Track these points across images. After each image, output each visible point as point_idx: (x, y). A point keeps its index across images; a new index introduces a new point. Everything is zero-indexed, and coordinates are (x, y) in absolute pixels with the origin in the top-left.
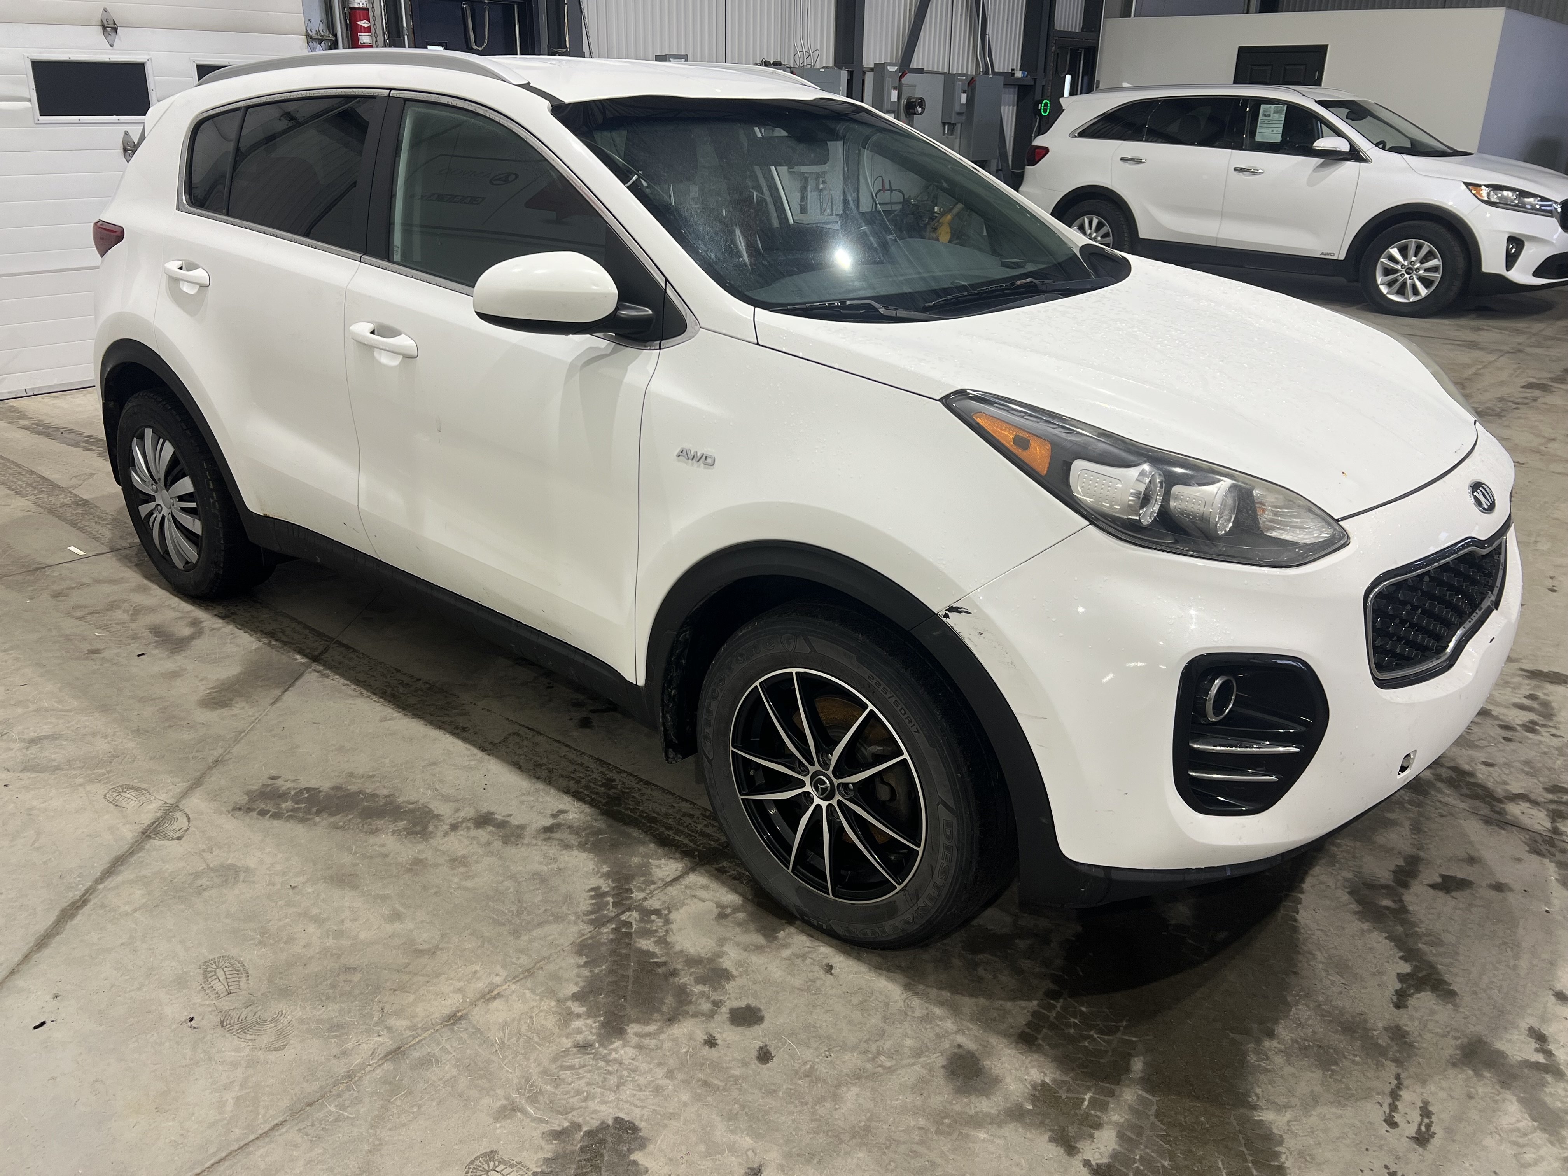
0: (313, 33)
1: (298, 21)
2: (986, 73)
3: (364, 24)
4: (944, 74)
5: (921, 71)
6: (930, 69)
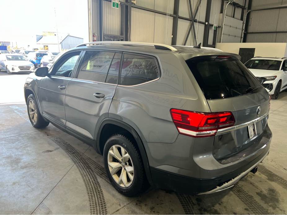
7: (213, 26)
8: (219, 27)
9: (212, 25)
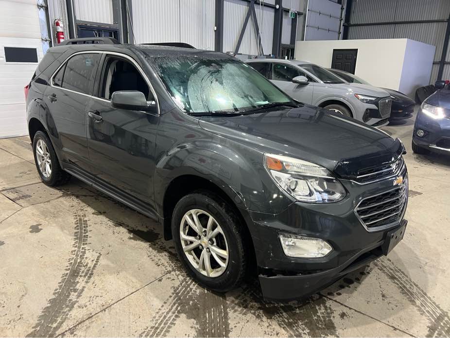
0: (44, 39)
1: (39, 35)
2: (261, 55)
3: (62, 36)
4: (249, 55)
5: (241, 54)
6: (245, 53)
7: (289, 12)
8: (300, 14)
9: (287, 11)
